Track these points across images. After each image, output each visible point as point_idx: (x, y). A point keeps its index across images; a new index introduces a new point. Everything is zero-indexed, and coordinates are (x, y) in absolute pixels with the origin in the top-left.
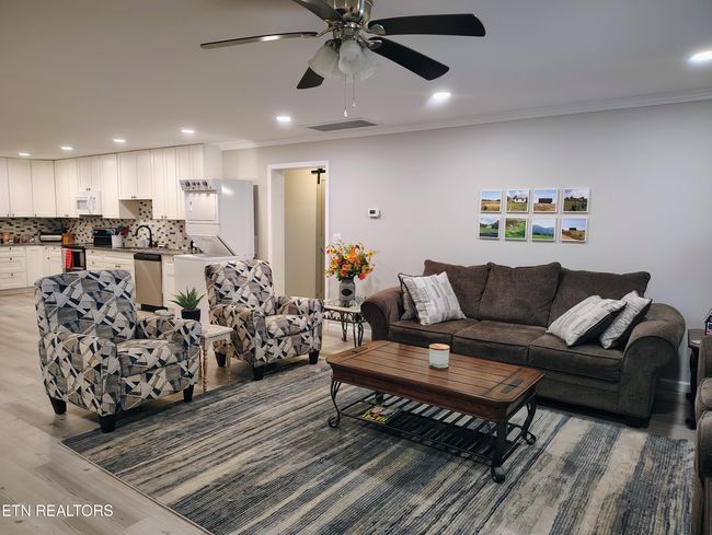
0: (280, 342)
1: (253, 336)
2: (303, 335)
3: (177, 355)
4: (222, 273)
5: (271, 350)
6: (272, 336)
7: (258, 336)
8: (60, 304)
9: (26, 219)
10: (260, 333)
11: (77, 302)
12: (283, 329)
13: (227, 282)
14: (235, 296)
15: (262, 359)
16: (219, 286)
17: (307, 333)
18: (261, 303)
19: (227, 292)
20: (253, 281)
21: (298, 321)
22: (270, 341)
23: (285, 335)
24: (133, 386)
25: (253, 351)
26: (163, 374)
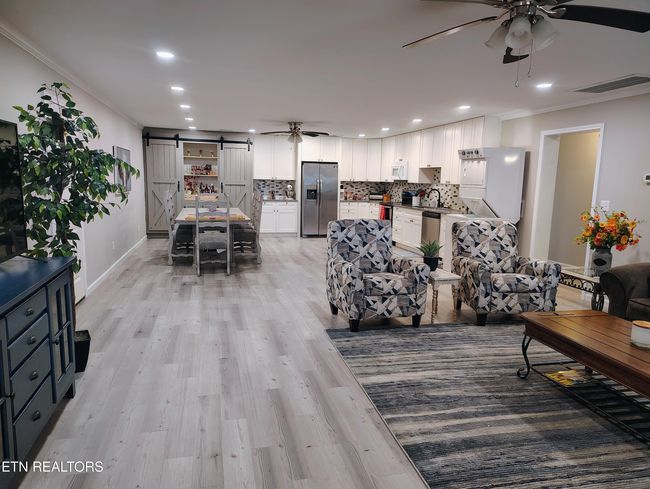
0: (504, 296)
1: (478, 286)
2: (532, 295)
3: (408, 288)
4: (465, 231)
5: (495, 302)
6: (497, 290)
7: (482, 287)
8: (340, 240)
9: (362, 182)
10: (485, 285)
11: (350, 240)
12: (509, 285)
13: (469, 238)
14: (475, 251)
15: (484, 308)
16: (462, 241)
17: (538, 295)
18: (499, 260)
19: (468, 247)
20: (495, 240)
21: (528, 280)
22: (495, 294)
23: (512, 292)
24: (372, 303)
25: (477, 299)
26: (395, 300)
